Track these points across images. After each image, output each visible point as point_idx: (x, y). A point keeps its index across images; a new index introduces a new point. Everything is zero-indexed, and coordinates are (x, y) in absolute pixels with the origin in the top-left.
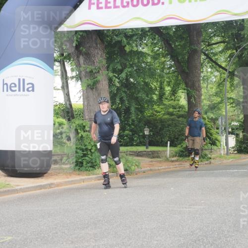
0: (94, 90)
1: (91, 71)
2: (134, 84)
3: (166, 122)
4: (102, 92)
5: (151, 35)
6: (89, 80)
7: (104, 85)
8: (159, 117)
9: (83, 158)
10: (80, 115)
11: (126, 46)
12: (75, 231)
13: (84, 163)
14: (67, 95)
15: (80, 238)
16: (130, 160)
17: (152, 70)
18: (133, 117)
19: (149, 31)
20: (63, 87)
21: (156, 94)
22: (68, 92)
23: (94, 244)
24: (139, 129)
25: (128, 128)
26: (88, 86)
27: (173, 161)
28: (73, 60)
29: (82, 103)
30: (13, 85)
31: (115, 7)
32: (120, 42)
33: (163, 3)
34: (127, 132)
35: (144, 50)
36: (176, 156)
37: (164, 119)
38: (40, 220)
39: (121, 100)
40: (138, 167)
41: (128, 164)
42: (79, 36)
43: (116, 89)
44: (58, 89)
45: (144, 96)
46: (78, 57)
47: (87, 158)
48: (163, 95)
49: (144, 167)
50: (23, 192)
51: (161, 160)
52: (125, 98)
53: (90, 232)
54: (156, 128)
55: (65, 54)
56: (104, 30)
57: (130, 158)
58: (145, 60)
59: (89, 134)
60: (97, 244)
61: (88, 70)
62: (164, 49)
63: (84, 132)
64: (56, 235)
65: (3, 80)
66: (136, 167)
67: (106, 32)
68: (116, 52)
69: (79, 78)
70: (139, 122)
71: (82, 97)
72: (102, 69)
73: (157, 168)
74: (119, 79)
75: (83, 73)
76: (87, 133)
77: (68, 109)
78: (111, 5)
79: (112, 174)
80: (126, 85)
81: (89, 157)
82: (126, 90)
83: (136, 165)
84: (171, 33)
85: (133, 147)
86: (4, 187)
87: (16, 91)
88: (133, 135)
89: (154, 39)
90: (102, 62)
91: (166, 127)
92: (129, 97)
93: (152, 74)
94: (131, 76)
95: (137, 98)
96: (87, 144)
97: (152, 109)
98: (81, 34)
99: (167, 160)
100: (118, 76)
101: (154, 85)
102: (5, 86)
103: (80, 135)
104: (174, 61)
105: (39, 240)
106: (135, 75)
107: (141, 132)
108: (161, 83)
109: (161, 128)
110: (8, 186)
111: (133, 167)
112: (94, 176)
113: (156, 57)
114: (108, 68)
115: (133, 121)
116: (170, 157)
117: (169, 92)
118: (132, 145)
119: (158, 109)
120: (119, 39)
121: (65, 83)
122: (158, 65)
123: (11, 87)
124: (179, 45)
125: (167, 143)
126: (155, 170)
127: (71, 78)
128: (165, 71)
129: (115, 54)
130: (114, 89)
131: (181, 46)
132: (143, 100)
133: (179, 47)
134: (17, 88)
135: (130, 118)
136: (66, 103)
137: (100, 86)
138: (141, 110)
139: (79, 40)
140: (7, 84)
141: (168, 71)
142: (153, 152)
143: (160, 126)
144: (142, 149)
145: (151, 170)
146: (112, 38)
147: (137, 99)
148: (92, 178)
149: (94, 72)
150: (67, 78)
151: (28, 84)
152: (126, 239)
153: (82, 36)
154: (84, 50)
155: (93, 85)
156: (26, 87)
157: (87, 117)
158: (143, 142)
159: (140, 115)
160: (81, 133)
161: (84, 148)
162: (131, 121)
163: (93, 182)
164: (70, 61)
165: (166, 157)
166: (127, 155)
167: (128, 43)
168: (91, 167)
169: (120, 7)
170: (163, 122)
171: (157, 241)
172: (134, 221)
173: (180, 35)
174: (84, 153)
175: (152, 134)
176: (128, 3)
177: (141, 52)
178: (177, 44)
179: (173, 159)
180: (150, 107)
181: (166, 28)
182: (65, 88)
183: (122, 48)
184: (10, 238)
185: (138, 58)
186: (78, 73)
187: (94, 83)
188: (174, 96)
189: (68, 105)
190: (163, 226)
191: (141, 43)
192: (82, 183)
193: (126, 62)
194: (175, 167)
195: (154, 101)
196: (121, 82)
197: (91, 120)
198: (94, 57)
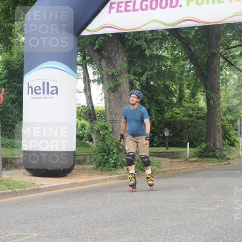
0: (116, 93)
1: (113, 75)
2: (154, 87)
4: (123, 95)
5: (171, 38)
6: (111, 83)
7: (125, 88)
8: (179, 118)
10: (102, 117)
11: (145, 50)
12: (99, 229)
14: (89, 98)
15: (103, 235)
17: (172, 74)
18: (153, 118)
20: (85, 90)
21: (176, 97)
22: (91, 95)
24: (159, 131)
26: (110, 89)
27: (192, 162)
28: (96, 64)
29: (104, 105)
30: (37, 88)
31: (134, 10)
32: (140, 46)
33: (181, 6)
35: (164, 53)
36: (195, 157)
37: (184, 121)
38: (64, 218)
40: (158, 167)
42: (101, 41)
44: (81, 92)
45: (164, 99)
46: (100, 61)
48: (183, 98)
49: (165, 168)
50: (47, 191)
51: (181, 160)
52: (145, 101)
53: (113, 230)
54: (176, 130)
55: (87, 58)
58: (164, 64)
61: (110, 73)
62: (183, 52)
63: (106, 133)
64: (80, 232)
65: (28, 83)
66: (157, 167)
68: (137, 56)
69: (100, 81)
70: (160, 124)
71: (104, 100)
72: (123, 73)
73: (177, 168)
74: (140, 82)
75: (105, 76)
77: (90, 111)
78: (131, 8)
80: (147, 87)
82: (147, 93)
83: (157, 165)
84: (191, 36)
85: (154, 148)
86: (29, 186)
87: (40, 93)
89: (174, 43)
90: (124, 65)
91: (185, 129)
92: (150, 99)
93: (172, 77)
94: (152, 79)
95: (157, 100)
97: (172, 111)
98: (103, 38)
99: (187, 160)
100: (139, 78)
101: (174, 87)
102: (30, 89)
103: (102, 136)
104: (193, 64)
106: (156, 78)
107: (161, 134)
108: (181, 86)
109: (180, 129)
110: (33, 185)
112: (116, 176)
113: (175, 60)
114: (129, 71)
116: (190, 157)
117: (188, 94)
118: (152, 146)
119: (178, 111)
120: (138, 43)
121: (87, 86)
122: (177, 68)
123: (35, 90)
124: (198, 49)
125: (187, 144)
126: (175, 170)
127: (93, 80)
128: (184, 74)
129: (135, 58)
131: (200, 50)
132: (163, 102)
133: (198, 51)
134: (41, 91)
136: (88, 105)
137: (121, 89)
138: (161, 112)
139: (100, 44)
140: (31, 87)
141: (187, 74)
142: (173, 153)
144: (162, 149)
145: (171, 170)
146: (133, 42)
148: (113, 177)
149: (115, 75)
150: (89, 81)
151: (52, 87)
152: (148, 237)
153: (104, 40)
154: (106, 54)
155: (115, 88)
156: (50, 90)
157: (109, 119)
158: (163, 143)
159: (160, 117)
163: (115, 182)
164: (92, 64)
165: (186, 157)
167: (149, 48)
168: (113, 167)
171: (178, 238)
172: (155, 219)
173: (200, 39)
175: (171, 135)
176: (147, 6)
177: (161, 56)
178: (196, 48)
179: (192, 159)
180: (170, 109)
182: (87, 90)
183: (142, 52)
184: (36, 235)
185: (159, 62)
186: (99, 76)
187: (115, 86)
188: (194, 98)
189: (90, 107)
190: (184, 224)
191: (161, 47)
192: (105, 183)
193: (146, 65)
194: (194, 168)
195: (174, 104)
196: (142, 85)
197: (113, 122)
198: (116, 61)
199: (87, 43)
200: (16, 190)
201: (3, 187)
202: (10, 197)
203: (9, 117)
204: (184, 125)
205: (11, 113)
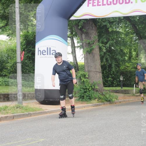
0: (91, 54)
1: (89, 43)
2: (114, 50)
3: (133, 73)
4: (95, 55)
5: (124, 21)
6: (88, 48)
7: (96, 51)
8: (129, 70)
9: (84, 94)
10: (82, 68)
11: (109, 28)
12: (81, 137)
13: (85, 97)
14: (75, 57)
15: (83, 140)
16: (112, 95)
17: (125, 42)
18: (114, 69)
19: (123, 19)
20: (72, 53)
21: (127, 56)
22: (75, 55)
23: (92, 144)
24: (117, 77)
25: (111, 76)
26: (87, 52)
27: (137, 96)
28: (79, 37)
29: (84, 61)
30: (44, 51)
31: (103, 5)
32: (106, 26)
33: (132, 3)
34: (110, 79)
35: (120, 30)
37: (132, 71)
38: (60, 129)
39: (107, 59)
40: (116, 99)
41: (111, 97)
42: (82, 23)
43: (103, 53)
44: (70, 54)
45: (120, 57)
46: (81, 35)
47: (86, 94)
48: (131, 57)
49: (120, 99)
50: (49, 113)
51: (130, 95)
52: (109, 59)
53: (89, 137)
54: (127, 76)
55: (73, 33)
56: (97, 19)
57: (112, 94)
58: (120, 36)
59: (88, 80)
60: (93, 144)
61: (87, 42)
62: (132, 29)
63: (85, 78)
64: (69, 138)
65: (38, 48)
66: (115, 99)
67: (98, 20)
68: (104, 32)
69: (82, 47)
70: (117, 73)
71: (84, 58)
72: (95, 41)
73: (128, 100)
74: (105, 47)
75: (84, 44)
76: (87, 79)
77: (75, 65)
78: (101, 3)
79: (101, 103)
80: (109, 51)
81: (88, 93)
82: (109, 54)
83: (115, 98)
84: (136, 20)
85: (113, 87)
86: (39, 110)
87: (45, 54)
88: (113, 80)
89: (126, 24)
90: (96, 37)
91: (133, 76)
92: (111, 58)
93: (125, 45)
94: (112, 45)
96: (87, 85)
97: (125, 65)
98: (83, 21)
99: (134, 95)
100: (105, 45)
101: (126, 51)
102: (39, 52)
103: (82, 80)
104: (138, 37)
105: (59, 141)
106: (115, 45)
107: (118, 79)
108: (130, 50)
109: (130, 76)
110: (41, 110)
111: (113, 99)
112: (91, 104)
113: (127, 34)
114: (99, 41)
115: (113, 72)
116: (135, 93)
117: (135, 55)
118: (113, 86)
119: (128, 65)
120: (104, 24)
121: (73, 50)
122: (128, 39)
123: (42, 52)
124: (141, 27)
125: (133, 85)
126: (127, 101)
127: (77, 47)
128: (132, 43)
129: (103, 33)
130: (102, 53)
131: (142, 28)
132: (119, 59)
133: (141, 28)
134: (46, 53)
135: (111, 70)
136: (74, 61)
137: (94, 52)
138: (118, 66)
139: (82, 25)
140: (40, 51)
141: (134, 43)
142: (125, 91)
143: (129, 75)
144: (119, 88)
145: (124, 101)
146: (101, 23)
147: (116, 59)
148: (89, 105)
149: (91, 43)
150: (75, 47)
151: (52, 51)
152: (110, 141)
153: (84, 22)
154: (85, 31)
155: (90, 51)
157: (86, 70)
158: (120, 84)
159: (118, 69)
160: (83, 79)
161: (85, 88)
162: (112, 72)
163: (90, 108)
164: (76, 37)
165: (133, 93)
166: (110, 92)
167: (111, 27)
168: (89, 99)
169: (106, 5)
170: (131, 73)
171: (128, 142)
172: (115, 131)
173: (142, 22)
174: (85, 91)
175: (124, 80)
176: (111, 2)
177: (118, 32)
178: (140, 26)
179: (137, 95)
180: (123, 64)
181: (133, 17)
182: (74, 53)
183: (107, 30)
184: (43, 140)
185: (117, 35)
186: (81, 44)
187: (91, 50)
188: (138, 57)
189: (75, 63)
190: (132, 134)
191: (118, 26)
192: (84, 108)
193: (109, 37)
194: (138, 100)
195: (126, 61)
196: (107, 49)
197: (89, 71)
198: (91, 35)
199: (74, 24)
200: (31, 112)
201: (23, 111)
202: (27, 117)
203: (26, 69)
204: (132, 73)
205: (28, 66)
